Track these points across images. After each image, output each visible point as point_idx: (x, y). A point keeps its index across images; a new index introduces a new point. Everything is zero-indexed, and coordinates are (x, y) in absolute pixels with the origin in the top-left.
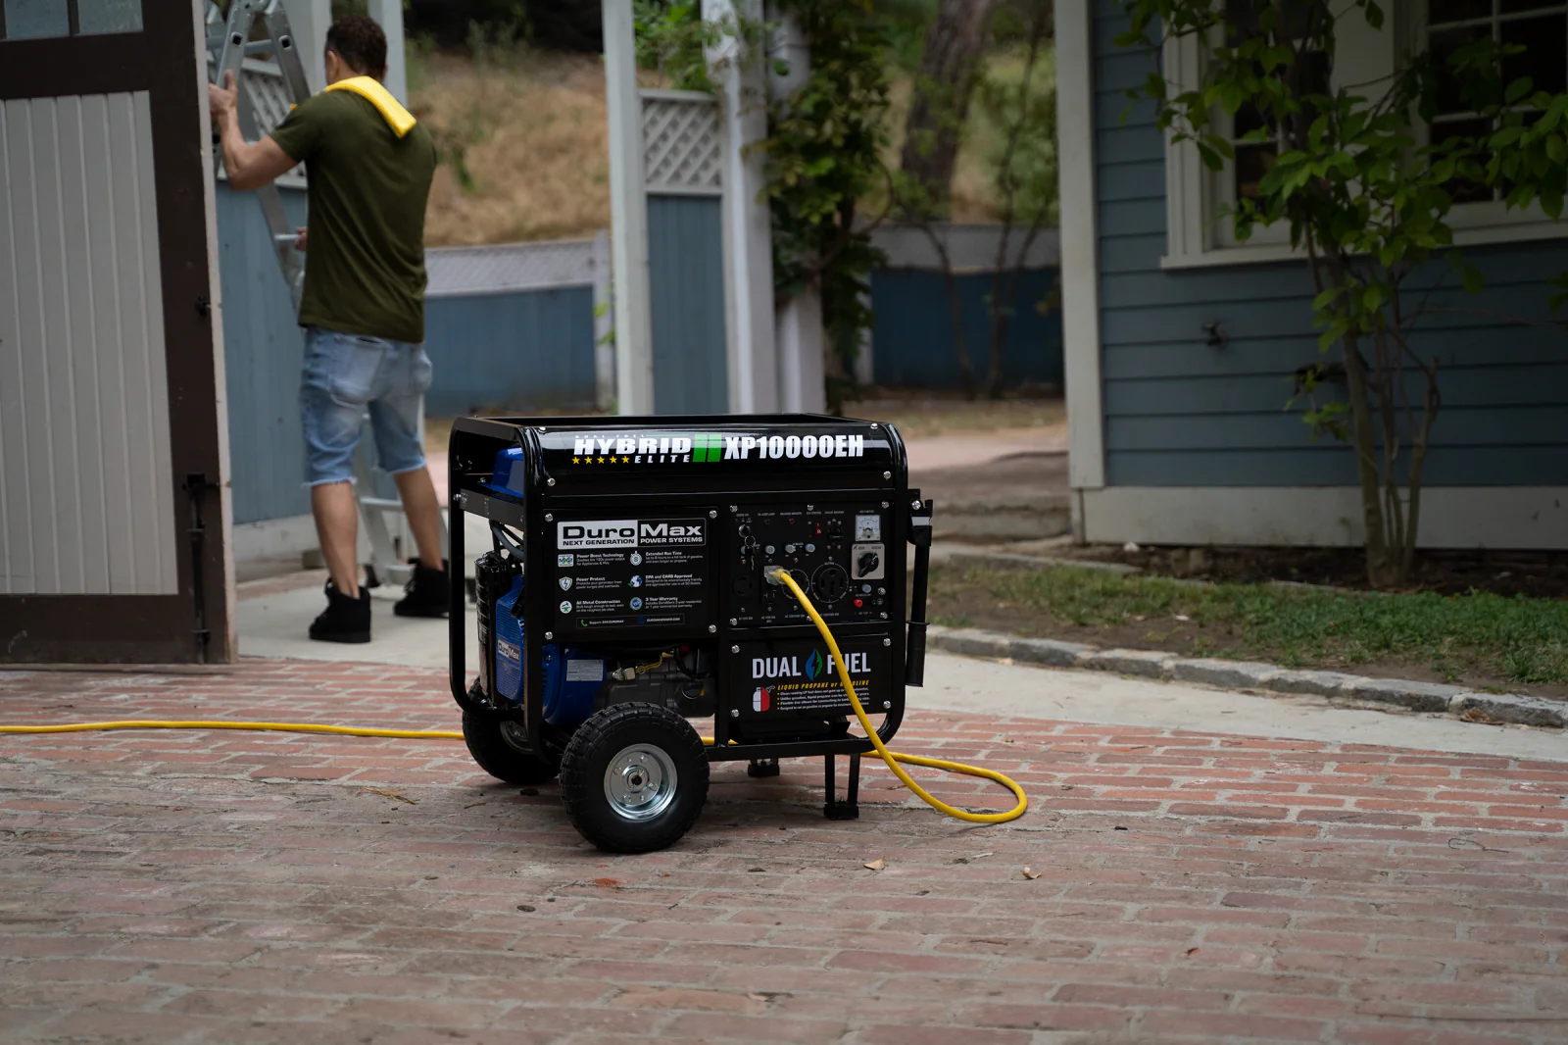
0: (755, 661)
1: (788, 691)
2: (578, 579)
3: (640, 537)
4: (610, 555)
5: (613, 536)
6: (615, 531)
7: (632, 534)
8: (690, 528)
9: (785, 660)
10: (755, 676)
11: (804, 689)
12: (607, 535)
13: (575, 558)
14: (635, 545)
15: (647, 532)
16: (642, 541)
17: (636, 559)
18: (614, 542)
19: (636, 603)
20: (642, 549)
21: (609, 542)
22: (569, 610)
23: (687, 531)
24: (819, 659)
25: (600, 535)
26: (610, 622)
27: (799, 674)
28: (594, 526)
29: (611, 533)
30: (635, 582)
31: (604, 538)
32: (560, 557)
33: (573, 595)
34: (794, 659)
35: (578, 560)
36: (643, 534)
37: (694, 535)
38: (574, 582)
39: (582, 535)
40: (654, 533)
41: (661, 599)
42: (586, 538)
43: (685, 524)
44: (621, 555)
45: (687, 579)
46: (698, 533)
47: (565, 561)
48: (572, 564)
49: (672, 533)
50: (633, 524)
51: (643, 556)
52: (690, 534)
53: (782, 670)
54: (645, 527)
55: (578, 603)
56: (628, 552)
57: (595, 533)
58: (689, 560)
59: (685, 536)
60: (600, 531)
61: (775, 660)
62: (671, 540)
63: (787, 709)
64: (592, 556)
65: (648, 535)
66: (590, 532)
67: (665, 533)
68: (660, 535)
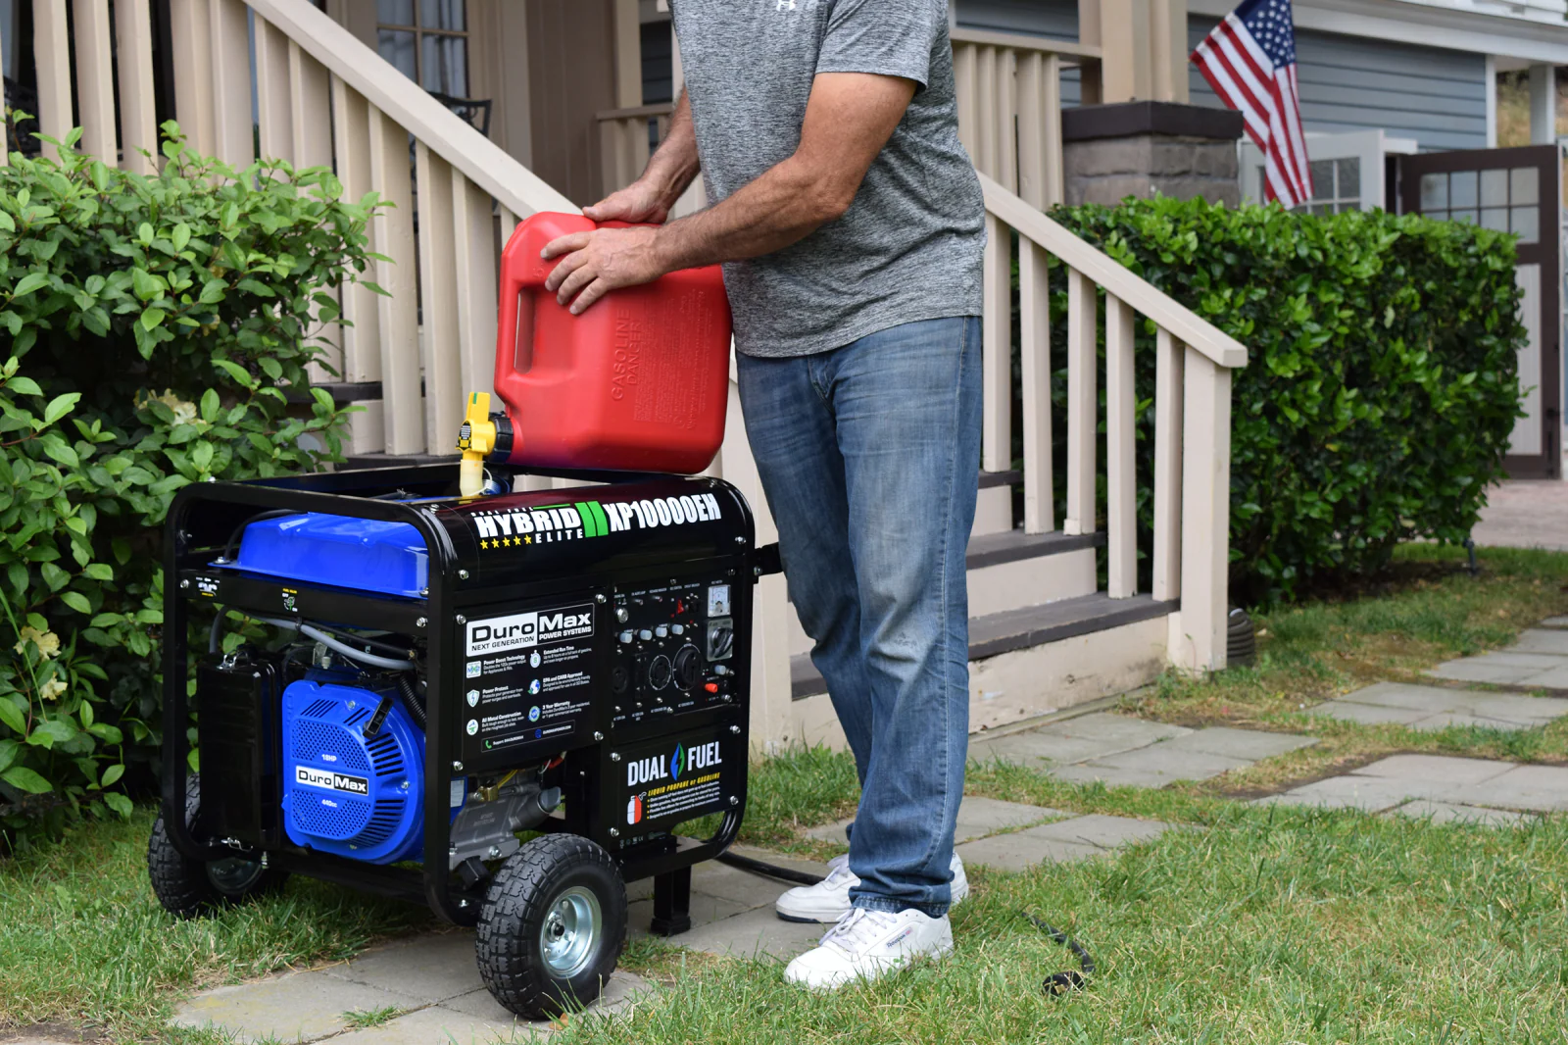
0: (631, 765)
1: (657, 796)
2: (484, 691)
3: (539, 633)
4: (513, 658)
5: (517, 634)
6: (517, 628)
7: (532, 631)
8: (581, 616)
9: (655, 759)
10: (631, 783)
11: (670, 792)
12: (511, 635)
13: (482, 665)
14: (534, 643)
15: (546, 627)
16: (542, 637)
17: (535, 660)
18: (517, 641)
19: (534, 714)
20: (542, 647)
21: (513, 642)
22: (476, 730)
23: (579, 620)
24: (682, 756)
25: (504, 636)
26: (512, 739)
27: (666, 775)
28: (498, 623)
29: (514, 630)
30: (534, 688)
31: (508, 638)
32: (469, 666)
33: (480, 713)
34: (662, 757)
35: (486, 668)
36: (542, 629)
37: (584, 625)
38: (481, 695)
39: (488, 637)
40: (551, 627)
41: (556, 705)
42: (492, 639)
43: (576, 612)
44: (523, 657)
45: (578, 678)
46: (588, 622)
47: (473, 671)
48: (479, 674)
49: (566, 626)
50: (531, 617)
51: (542, 655)
52: (581, 623)
53: (652, 773)
54: (544, 619)
55: (484, 720)
56: (527, 652)
57: (500, 633)
58: (579, 654)
59: (577, 627)
60: (505, 629)
61: (647, 761)
62: (565, 633)
63: (655, 816)
64: (497, 661)
65: (547, 630)
66: (495, 631)
67: (560, 627)
68: (556, 629)
